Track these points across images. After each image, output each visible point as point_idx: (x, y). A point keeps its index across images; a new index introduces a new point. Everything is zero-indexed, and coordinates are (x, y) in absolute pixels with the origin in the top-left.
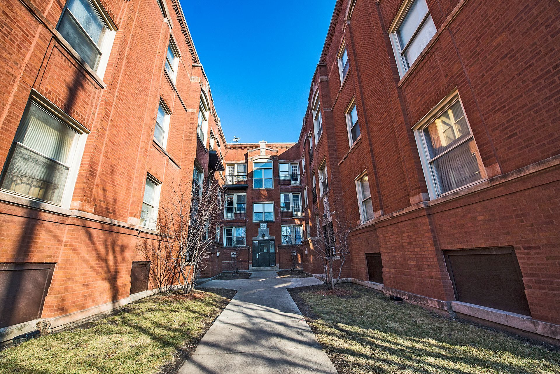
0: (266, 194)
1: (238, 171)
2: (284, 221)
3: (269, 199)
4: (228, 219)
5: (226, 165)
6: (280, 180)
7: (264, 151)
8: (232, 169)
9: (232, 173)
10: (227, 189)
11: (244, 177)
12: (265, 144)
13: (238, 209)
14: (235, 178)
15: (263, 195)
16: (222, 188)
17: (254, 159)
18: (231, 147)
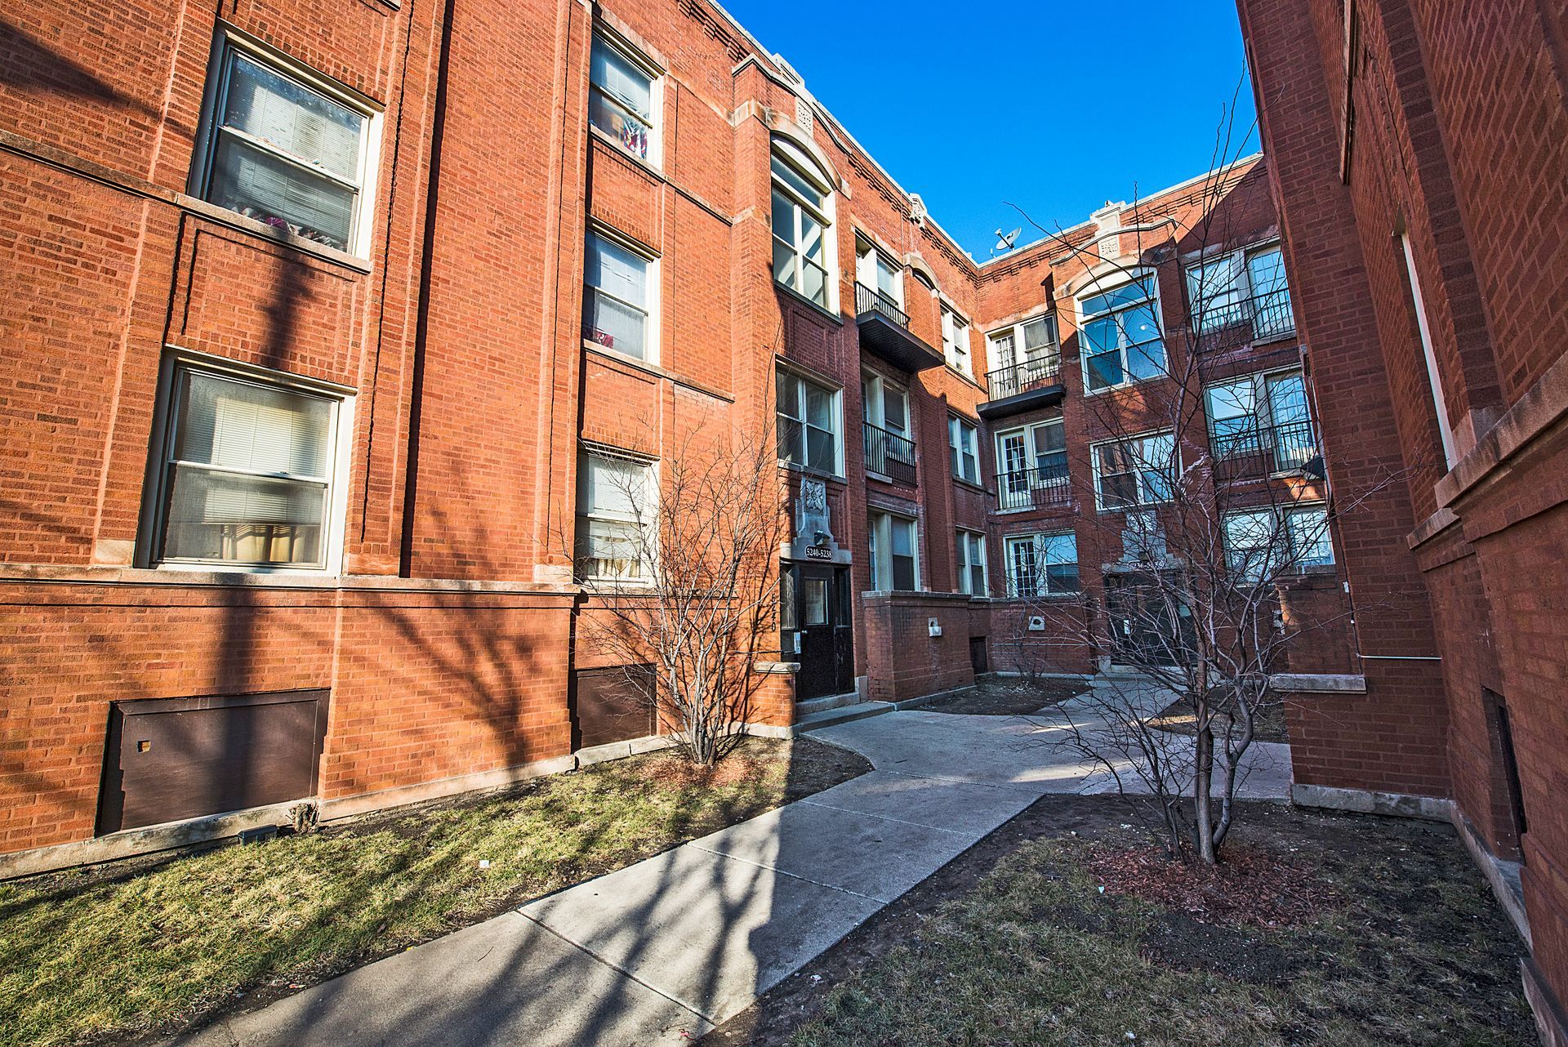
0: (1139, 402)
1: (1028, 345)
2: (1232, 492)
3: (1154, 420)
4: (1013, 511)
5: (987, 339)
6: (1198, 337)
7: (1112, 242)
8: (1009, 347)
9: (1010, 357)
10: (995, 416)
11: (1052, 363)
12: (1117, 213)
13: (1045, 473)
14: (1021, 372)
15: (1125, 409)
16: (977, 416)
17: (1076, 287)
18: (995, 275)
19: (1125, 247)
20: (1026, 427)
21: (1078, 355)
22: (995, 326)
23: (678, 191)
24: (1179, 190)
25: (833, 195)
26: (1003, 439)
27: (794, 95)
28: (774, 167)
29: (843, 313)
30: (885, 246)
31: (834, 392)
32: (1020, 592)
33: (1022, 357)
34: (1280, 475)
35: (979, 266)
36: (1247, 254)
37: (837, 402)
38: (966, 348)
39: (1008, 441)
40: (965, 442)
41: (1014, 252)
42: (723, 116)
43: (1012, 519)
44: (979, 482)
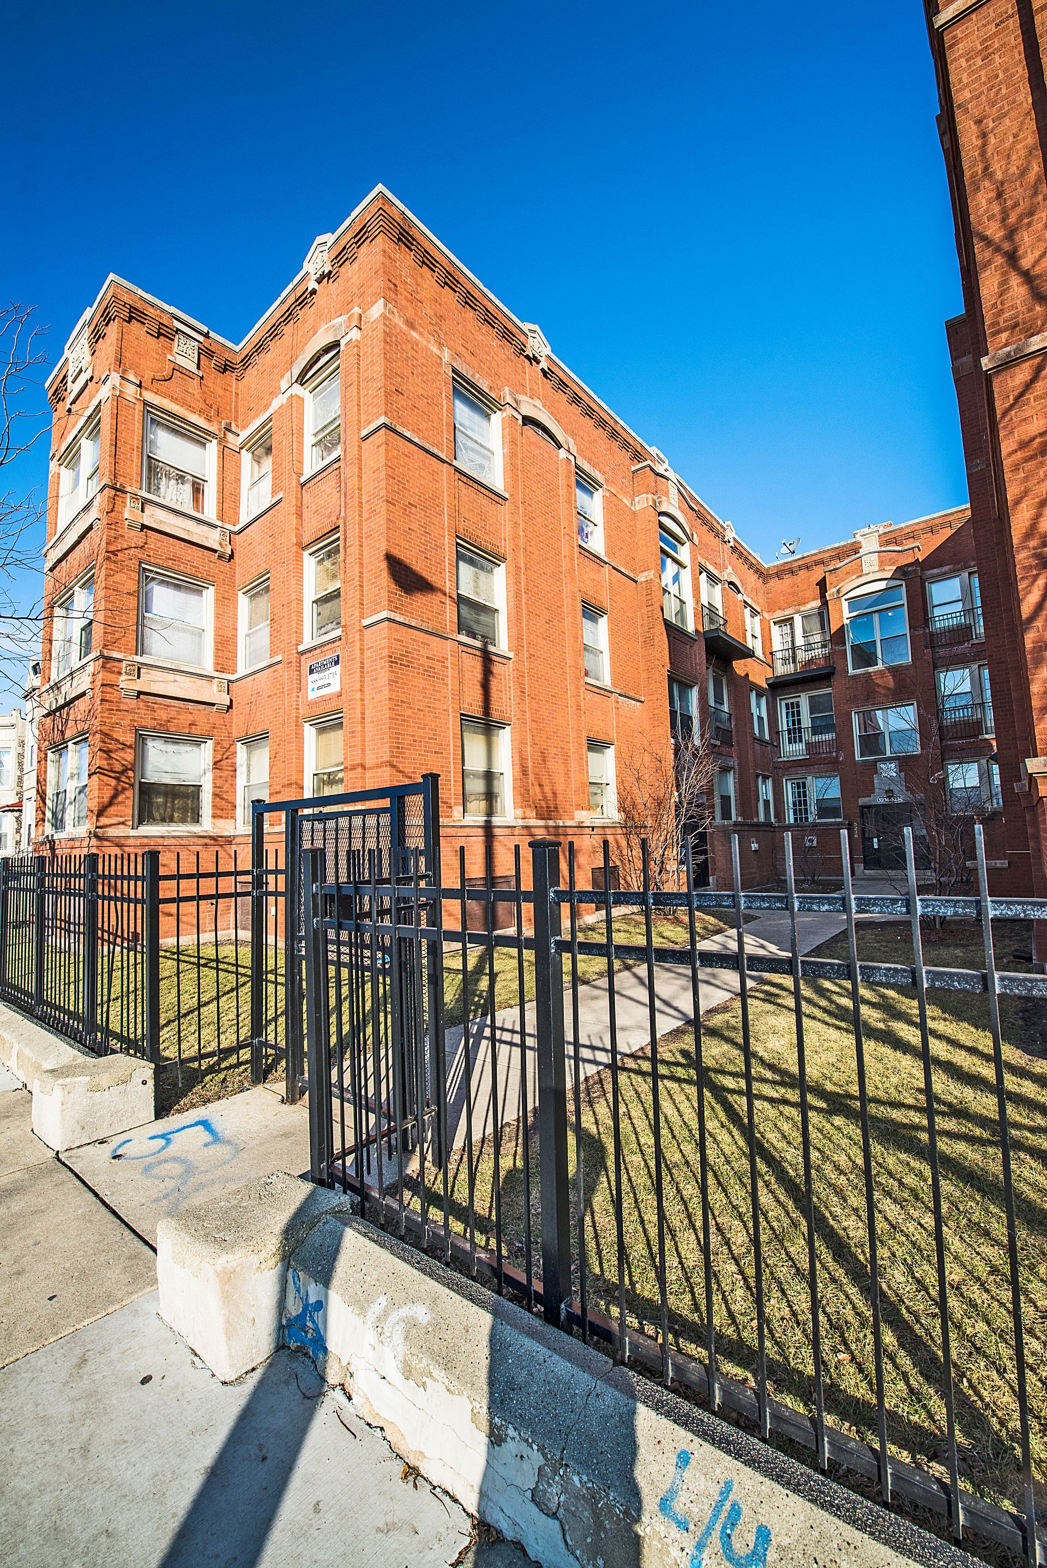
0: (890, 681)
1: (805, 631)
2: (953, 749)
3: (899, 696)
4: (792, 759)
5: (772, 624)
6: (931, 634)
7: (872, 559)
8: (789, 631)
9: (790, 639)
10: (779, 687)
11: (824, 646)
12: (876, 534)
13: (816, 730)
14: (799, 653)
15: (879, 686)
16: (765, 686)
17: (844, 591)
18: (780, 573)
19: (882, 563)
20: (802, 694)
21: (844, 644)
22: (779, 615)
23: (614, 568)
24: (924, 522)
25: (688, 545)
26: (783, 703)
27: (667, 479)
28: (662, 539)
29: (697, 631)
30: (711, 568)
31: (691, 687)
32: (796, 819)
33: (800, 641)
34: (987, 736)
35: (766, 566)
36: (970, 574)
37: (694, 694)
38: (758, 634)
39: (787, 705)
40: (758, 706)
41: (796, 557)
42: (628, 504)
43: (789, 765)
44: (767, 737)
